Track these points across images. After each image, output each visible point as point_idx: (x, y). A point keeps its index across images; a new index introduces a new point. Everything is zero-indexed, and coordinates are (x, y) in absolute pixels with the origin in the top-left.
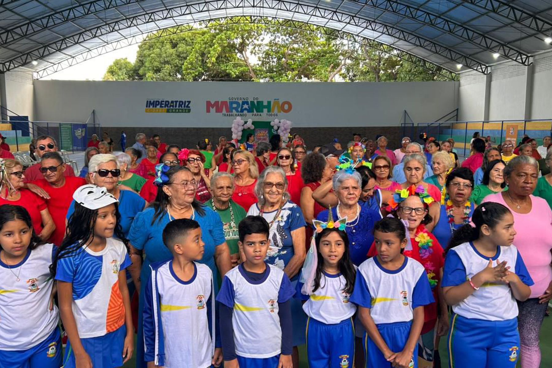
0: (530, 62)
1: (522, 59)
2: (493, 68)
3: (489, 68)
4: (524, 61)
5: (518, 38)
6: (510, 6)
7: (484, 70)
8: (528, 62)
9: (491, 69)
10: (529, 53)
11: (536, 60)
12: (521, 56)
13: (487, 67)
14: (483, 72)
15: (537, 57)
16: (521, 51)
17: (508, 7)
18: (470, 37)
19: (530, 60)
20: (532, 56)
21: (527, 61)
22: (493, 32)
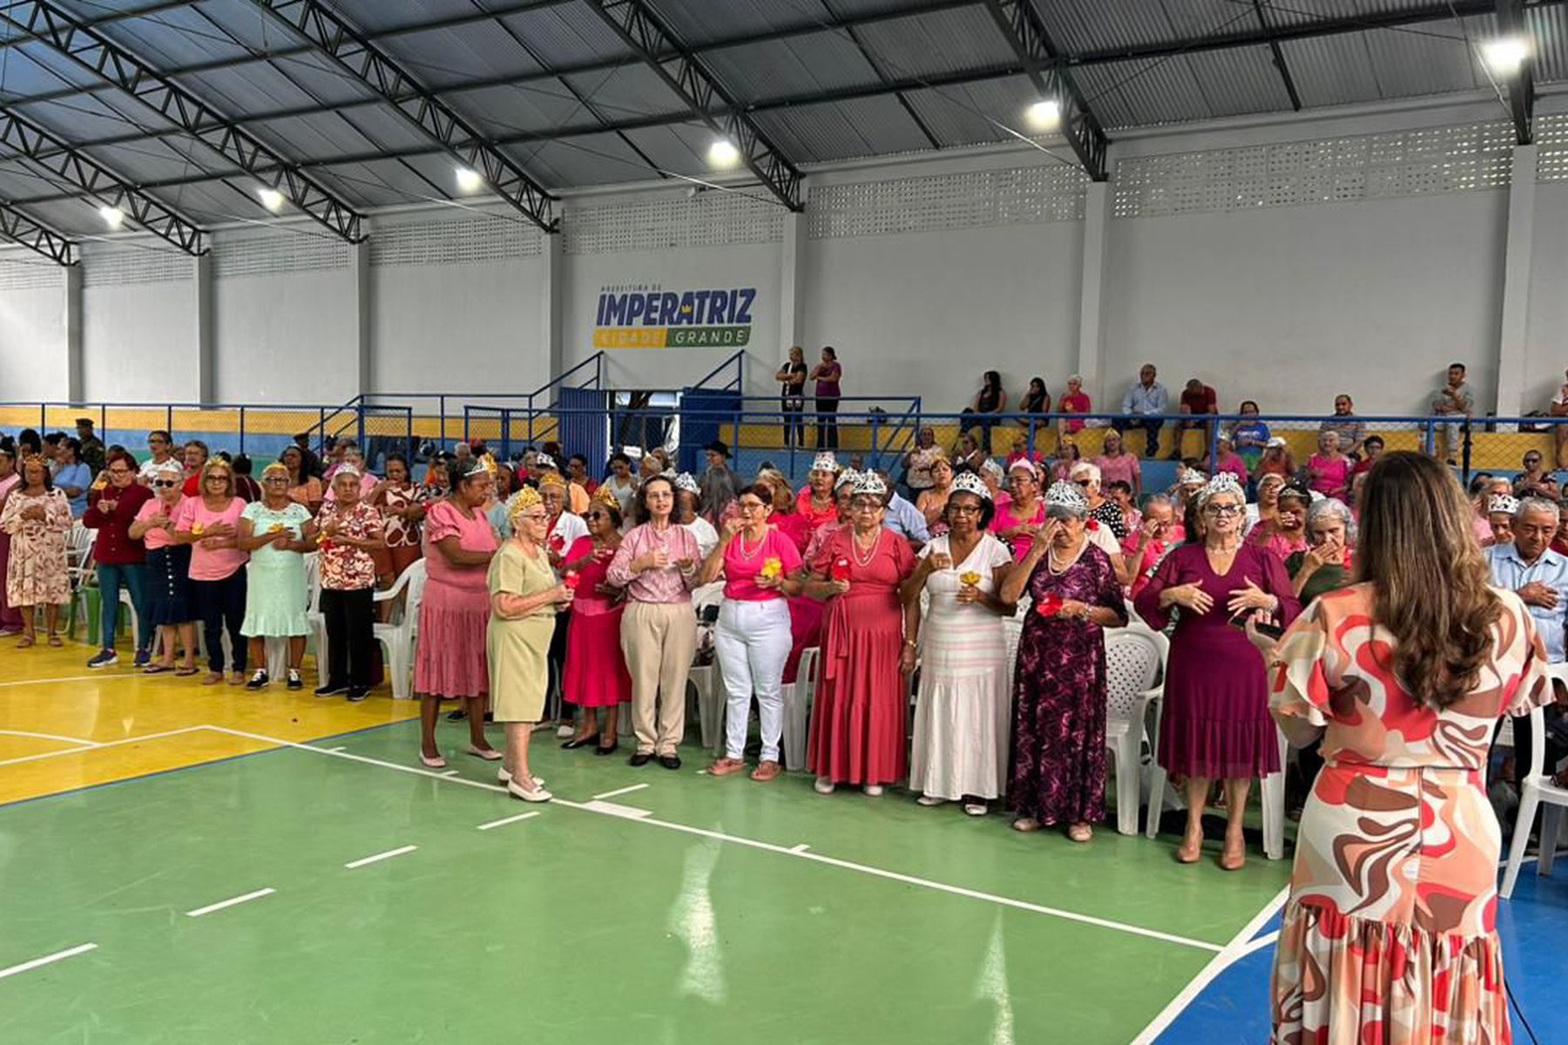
0: (203, 248)
1: (181, 234)
2: (87, 249)
3: (74, 249)
4: (187, 242)
5: (174, 176)
6: (168, 84)
7: (58, 251)
8: (199, 245)
9: (81, 253)
10: (199, 223)
11: (219, 243)
12: (179, 228)
13: (66, 245)
14: (58, 259)
15: (222, 237)
16: (179, 214)
17: (161, 85)
18: (32, 147)
19: (202, 241)
20: (207, 232)
21: (196, 242)
22: (105, 148)
